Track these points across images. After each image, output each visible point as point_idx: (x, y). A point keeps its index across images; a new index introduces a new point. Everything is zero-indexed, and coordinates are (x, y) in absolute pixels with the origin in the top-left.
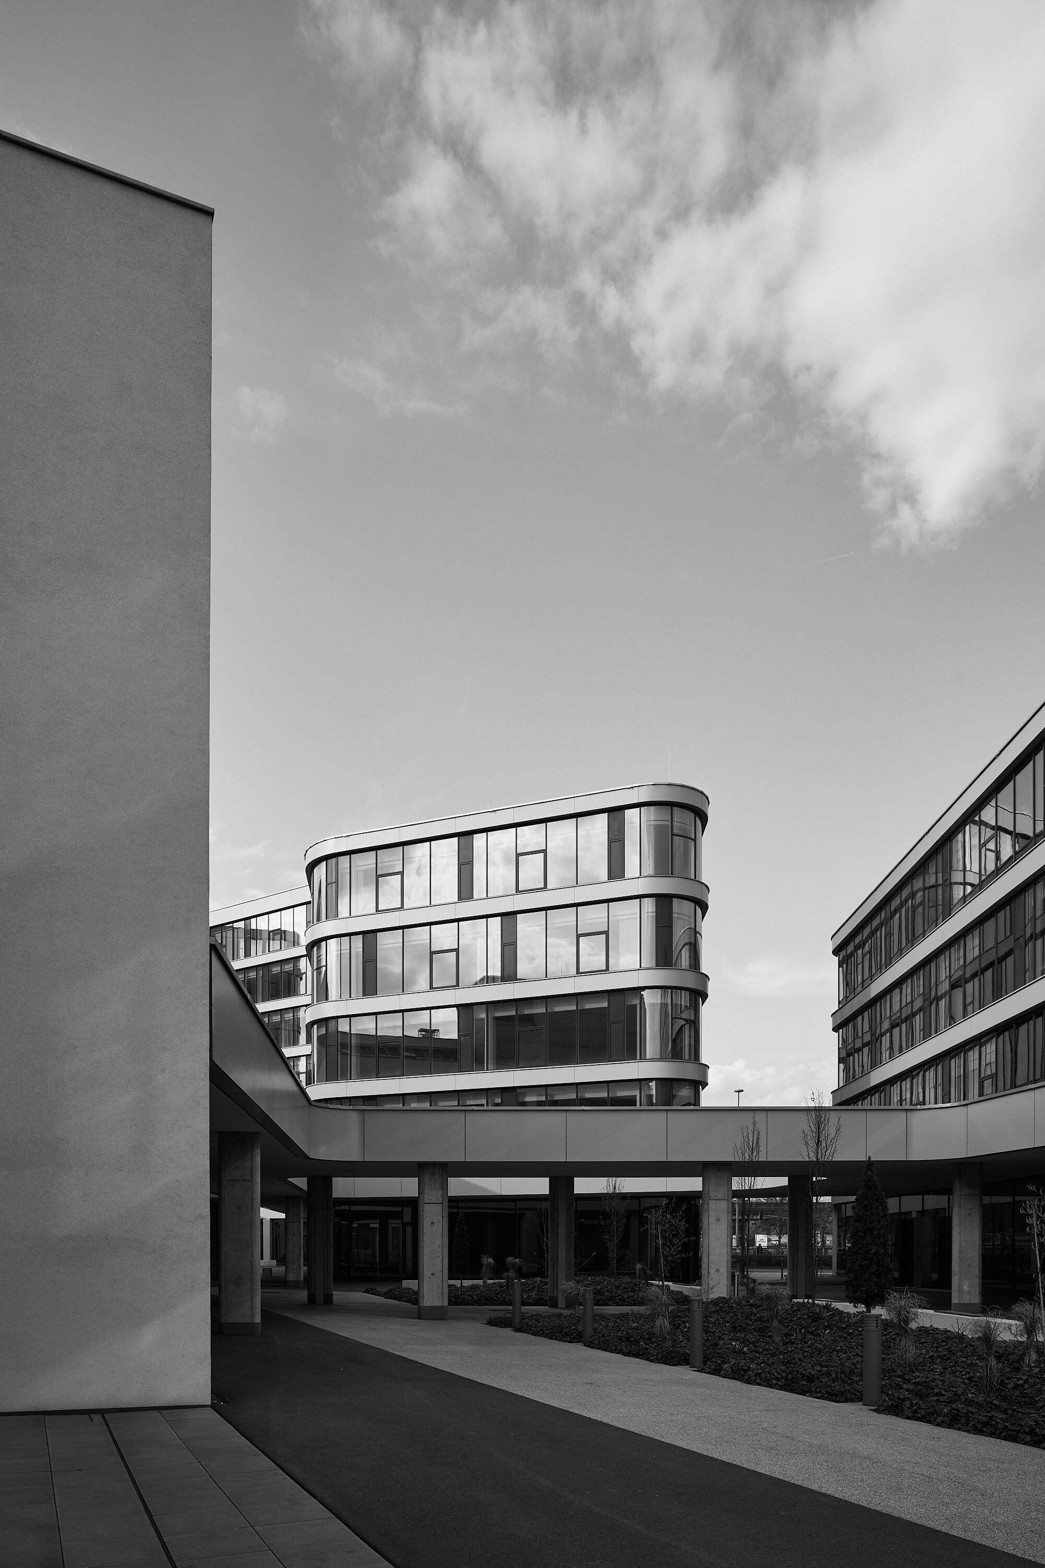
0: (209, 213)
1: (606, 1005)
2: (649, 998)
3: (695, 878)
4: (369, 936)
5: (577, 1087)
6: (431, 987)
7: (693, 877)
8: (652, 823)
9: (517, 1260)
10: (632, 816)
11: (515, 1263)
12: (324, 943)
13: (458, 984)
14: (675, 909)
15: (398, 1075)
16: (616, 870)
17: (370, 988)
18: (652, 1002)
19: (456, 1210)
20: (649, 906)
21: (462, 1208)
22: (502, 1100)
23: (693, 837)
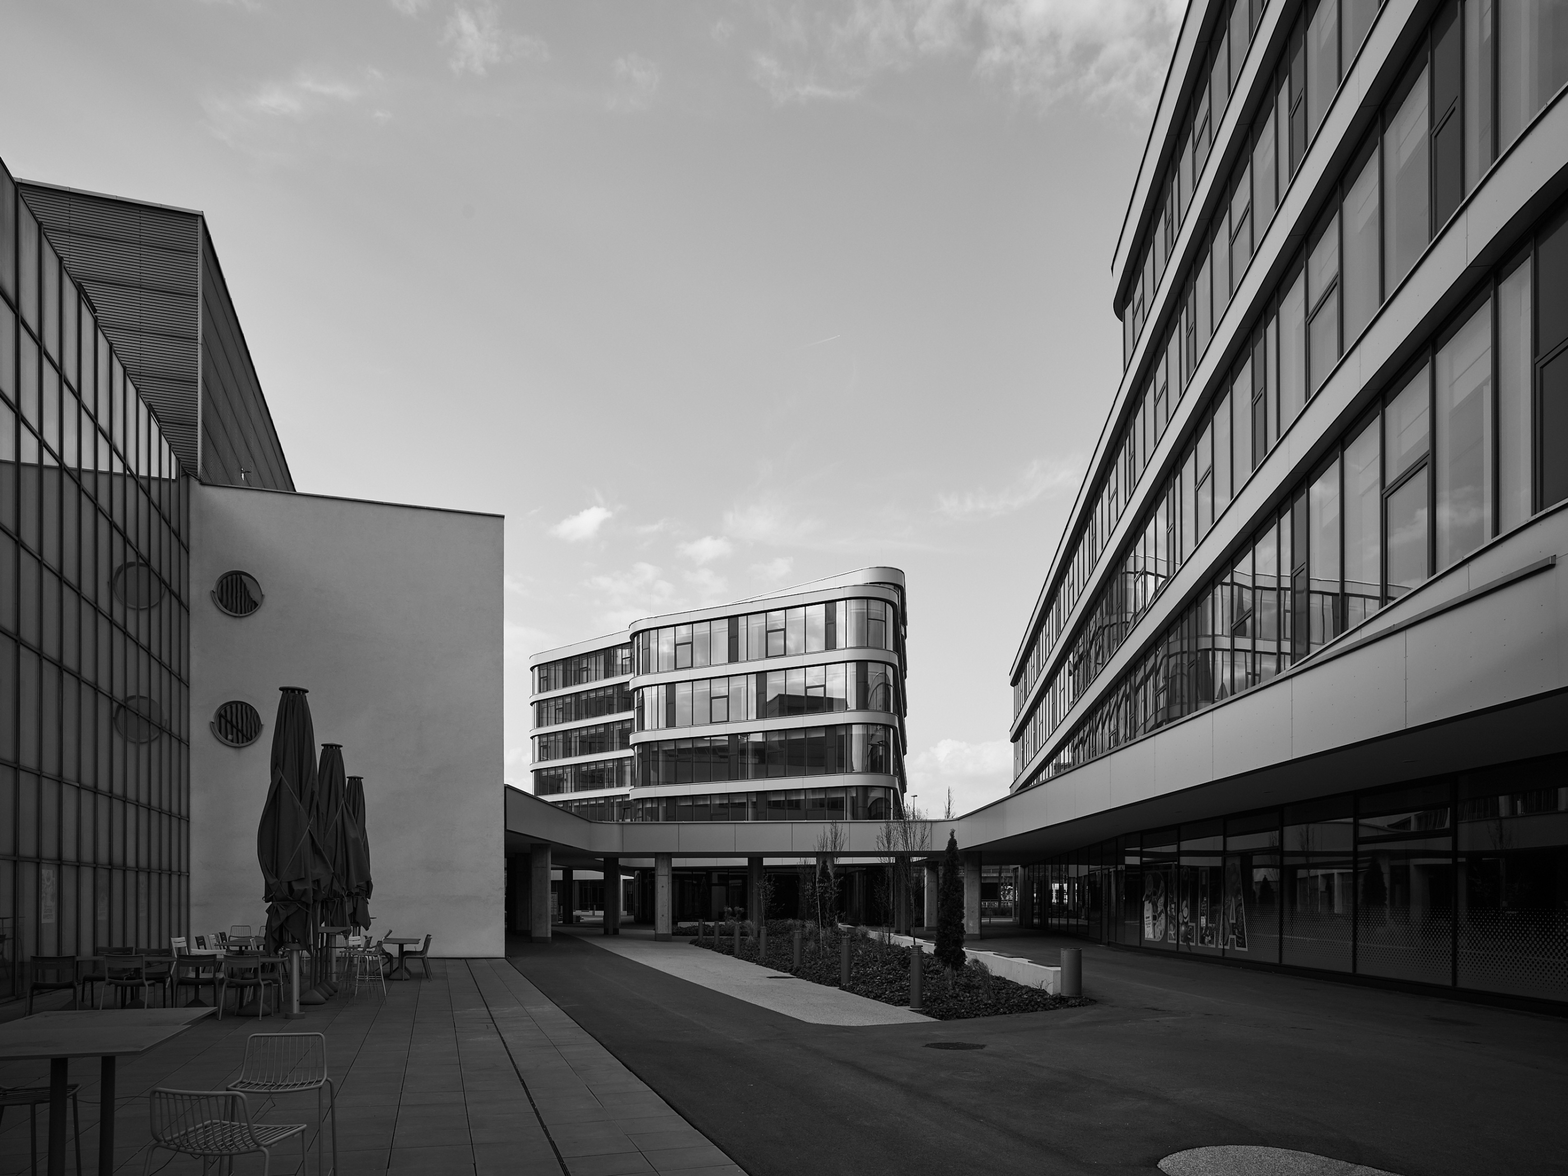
0: (503, 517)
1: (824, 735)
2: (856, 731)
3: (885, 648)
4: (671, 686)
5: (805, 792)
6: (711, 722)
7: (884, 648)
8: (854, 611)
9: (741, 909)
10: (840, 606)
11: (740, 911)
12: (641, 690)
13: (728, 721)
14: (870, 669)
15: (689, 782)
16: (830, 644)
17: (671, 723)
18: (857, 733)
19: (727, 873)
20: (852, 668)
21: (731, 872)
22: (757, 800)
23: (884, 620)
